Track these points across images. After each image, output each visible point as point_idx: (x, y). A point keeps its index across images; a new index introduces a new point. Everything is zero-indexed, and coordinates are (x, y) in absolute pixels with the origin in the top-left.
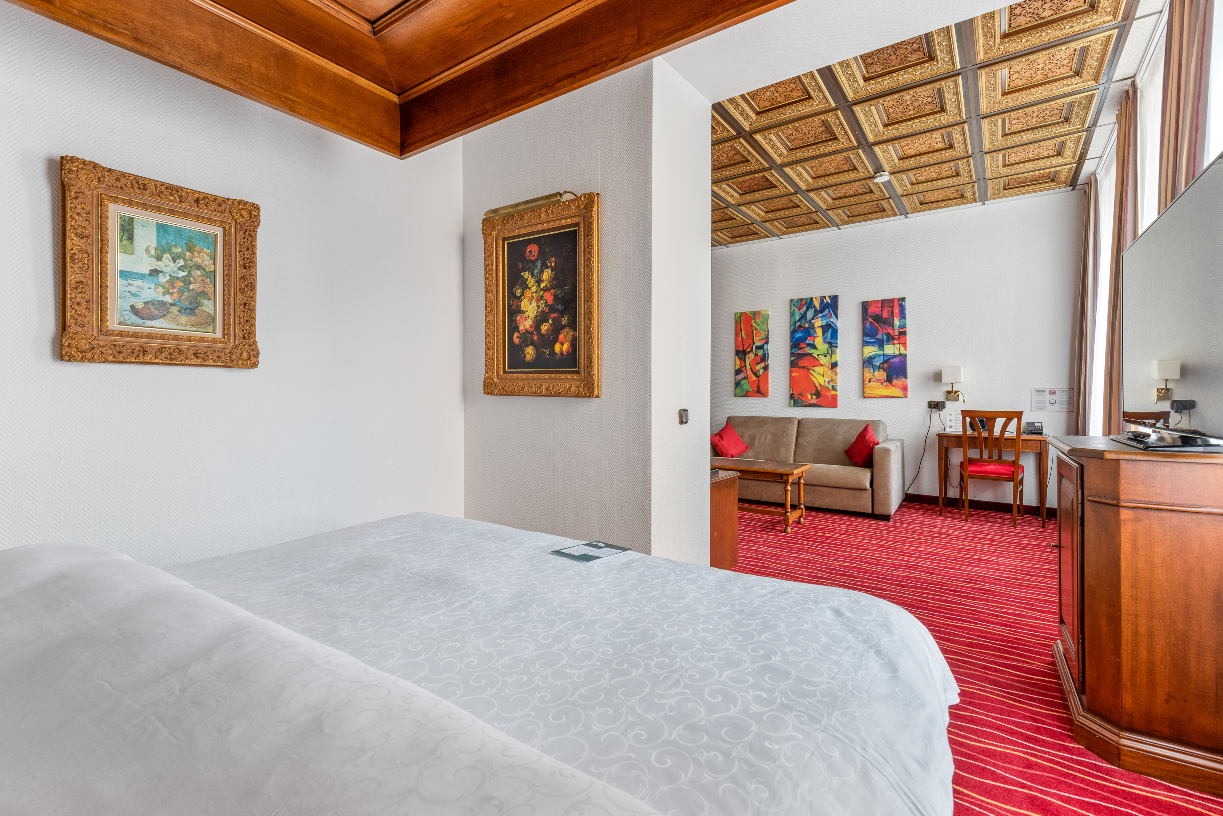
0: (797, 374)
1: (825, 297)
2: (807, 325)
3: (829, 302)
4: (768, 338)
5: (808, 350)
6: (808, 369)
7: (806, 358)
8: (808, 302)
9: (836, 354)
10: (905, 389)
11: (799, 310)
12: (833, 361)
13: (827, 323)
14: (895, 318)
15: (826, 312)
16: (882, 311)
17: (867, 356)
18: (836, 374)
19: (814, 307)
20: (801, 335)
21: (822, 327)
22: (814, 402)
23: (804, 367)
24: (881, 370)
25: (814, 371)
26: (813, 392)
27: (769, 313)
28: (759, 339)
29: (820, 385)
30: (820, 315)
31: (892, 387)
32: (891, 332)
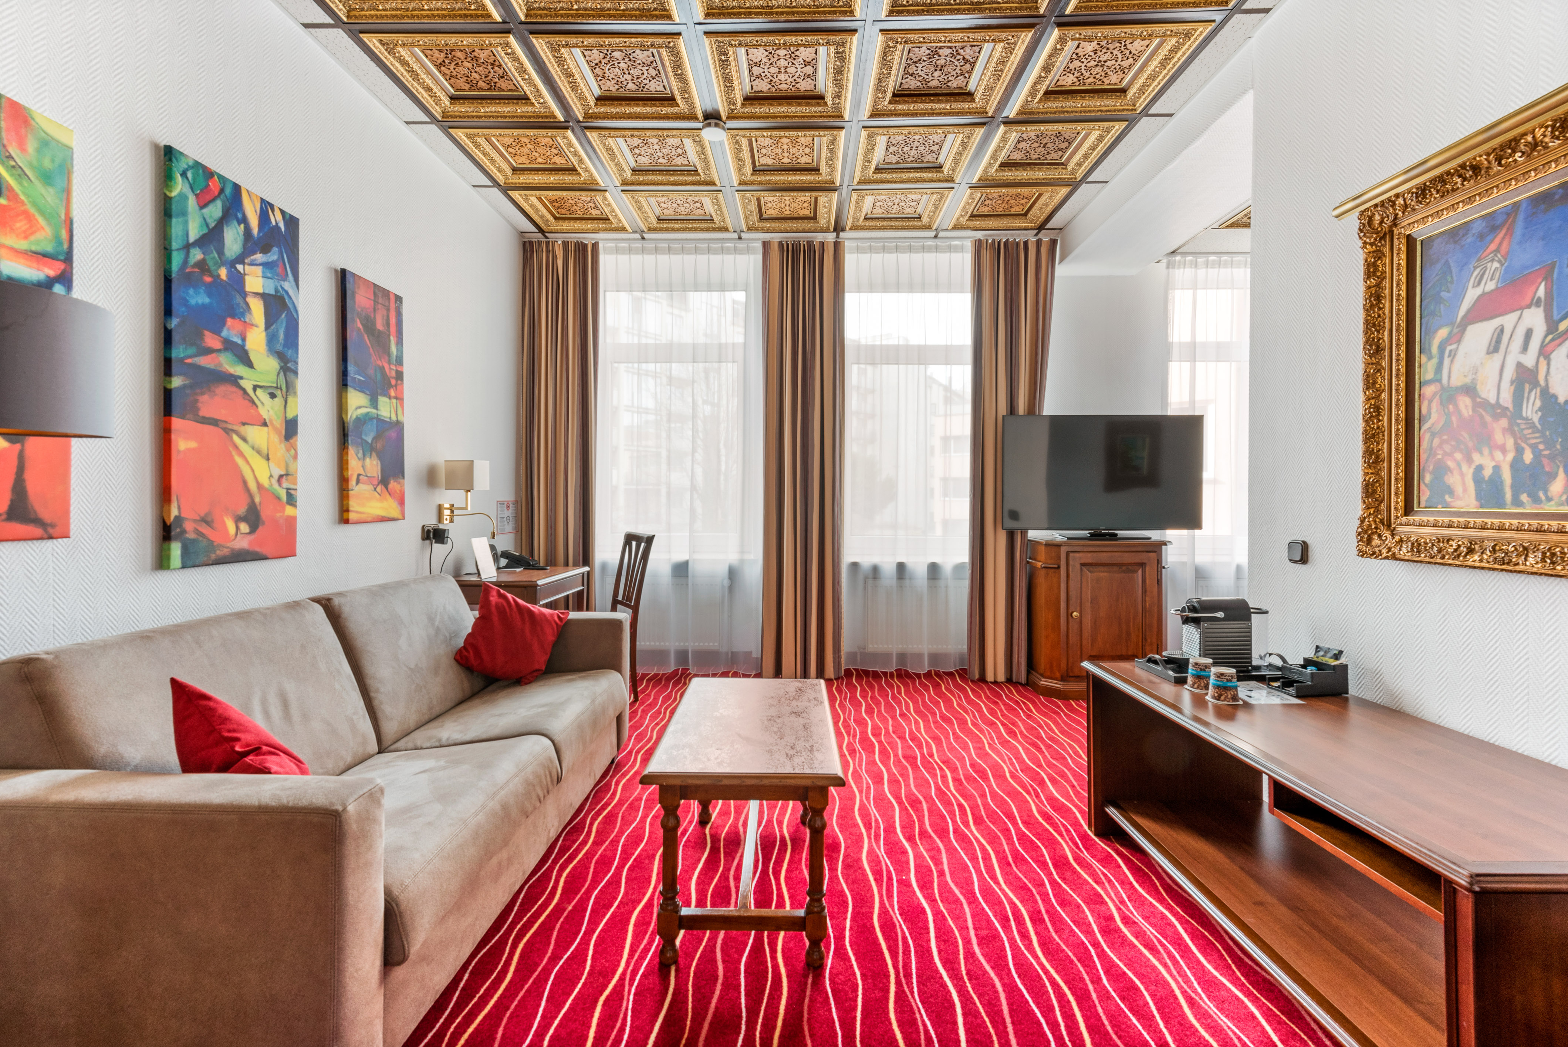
0: (193, 444)
1: (272, 206)
2: (223, 273)
3: (282, 225)
4: (68, 258)
5: (229, 364)
6: (228, 431)
7: (223, 389)
8: (228, 191)
9: (295, 393)
10: (402, 502)
11: (203, 206)
12: (290, 416)
13: (277, 291)
14: (392, 338)
15: (273, 256)
16: (375, 310)
17: (354, 417)
18: (295, 457)
19: (244, 220)
20: (207, 300)
21: (263, 296)
22: (243, 543)
23: (214, 422)
24: (374, 454)
25: (244, 439)
26: (242, 511)
27: (73, 144)
28: (23, 245)
29: (260, 486)
30: (259, 257)
31: (388, 496)
32: (386, 366)
